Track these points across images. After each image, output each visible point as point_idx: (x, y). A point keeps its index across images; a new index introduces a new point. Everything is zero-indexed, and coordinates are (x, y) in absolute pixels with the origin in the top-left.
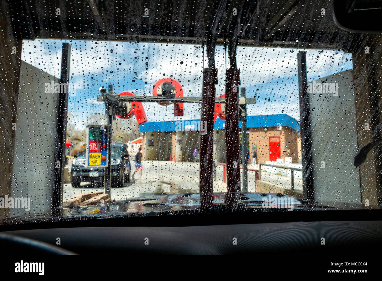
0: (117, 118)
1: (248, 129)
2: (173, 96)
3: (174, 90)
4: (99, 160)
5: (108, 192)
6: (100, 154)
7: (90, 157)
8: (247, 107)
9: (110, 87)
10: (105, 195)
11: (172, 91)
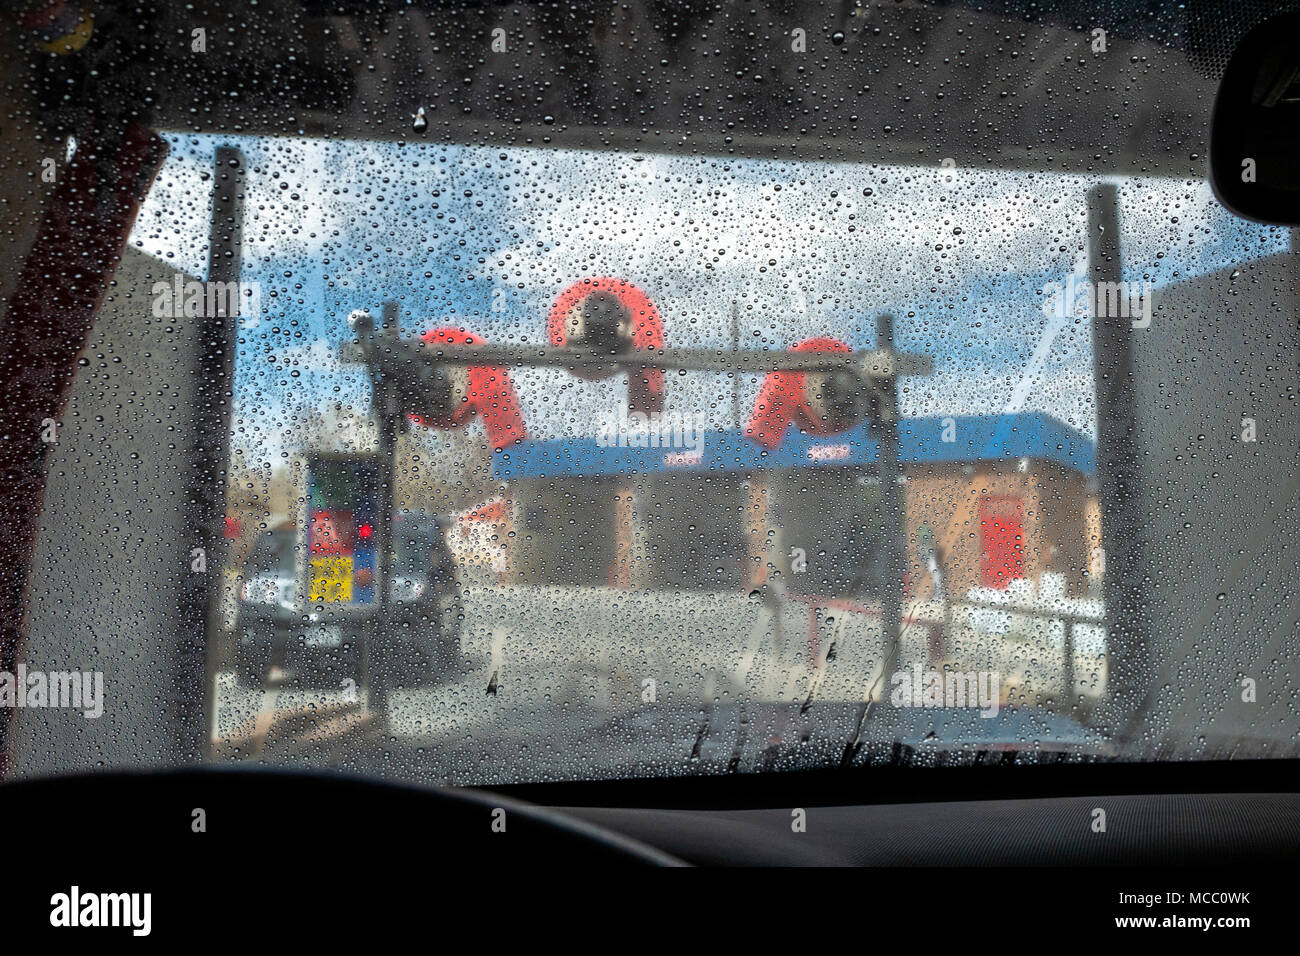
0: (414, 425)
1: (903, 469)
2: (624, 345)
3: (627, 321)
4: (347, 585)
5: (378, 703)
6: (348, 561)
7: (311, 573)
8: (900, 386)
9: (391, 311)
10: (365, 714)
11: (621, 327)
